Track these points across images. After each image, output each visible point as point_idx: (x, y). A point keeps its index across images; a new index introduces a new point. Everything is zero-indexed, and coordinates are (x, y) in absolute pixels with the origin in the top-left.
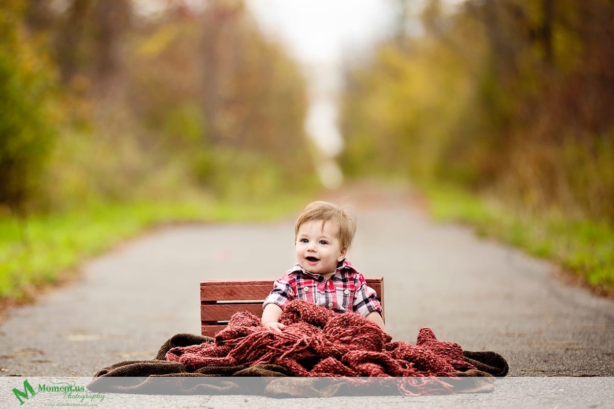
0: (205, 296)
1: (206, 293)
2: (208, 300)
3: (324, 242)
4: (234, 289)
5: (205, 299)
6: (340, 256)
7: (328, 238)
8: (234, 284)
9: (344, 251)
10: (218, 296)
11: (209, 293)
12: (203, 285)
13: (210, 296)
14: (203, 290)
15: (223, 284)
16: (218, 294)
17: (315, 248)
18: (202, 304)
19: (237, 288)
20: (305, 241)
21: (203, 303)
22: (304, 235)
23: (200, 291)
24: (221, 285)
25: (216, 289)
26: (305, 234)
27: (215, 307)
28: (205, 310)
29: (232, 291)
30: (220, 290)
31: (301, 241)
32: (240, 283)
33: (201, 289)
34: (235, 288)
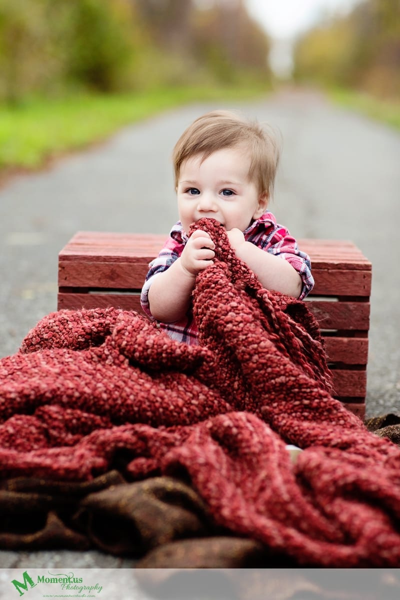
0: (66, 279)
1: (69, 274)
2: (71, 285)
3: (228, 192)
4: (118, 270)
5: (67, 284)
6: (259, 209)
7: (235, 182)
8: (118, 259)
9: (265, 199)
10: (89, 279)
11: (74, 273)
12: (64, 260)
13: (74, 278)
14: (64, 268)
15: (98, 258)
16: (90, 276)
17: (214, 204)
18: (60, 291)
19: (121, 268)
20: (194, 191)
21: (62, 289)
22: (189, 182)
23: (57, 269)
24: (95, 261)
25: (85, 268)
26: (192, 179)
27: (83, 297)
28: (65, 301)
29: (113, 272)
30: (92, 269)
31: (187, 191)
32: (127, 259)
33: (60, 266)
34: (118, 266)
